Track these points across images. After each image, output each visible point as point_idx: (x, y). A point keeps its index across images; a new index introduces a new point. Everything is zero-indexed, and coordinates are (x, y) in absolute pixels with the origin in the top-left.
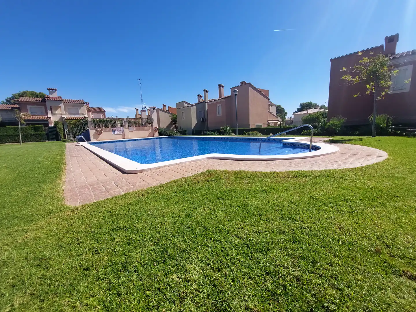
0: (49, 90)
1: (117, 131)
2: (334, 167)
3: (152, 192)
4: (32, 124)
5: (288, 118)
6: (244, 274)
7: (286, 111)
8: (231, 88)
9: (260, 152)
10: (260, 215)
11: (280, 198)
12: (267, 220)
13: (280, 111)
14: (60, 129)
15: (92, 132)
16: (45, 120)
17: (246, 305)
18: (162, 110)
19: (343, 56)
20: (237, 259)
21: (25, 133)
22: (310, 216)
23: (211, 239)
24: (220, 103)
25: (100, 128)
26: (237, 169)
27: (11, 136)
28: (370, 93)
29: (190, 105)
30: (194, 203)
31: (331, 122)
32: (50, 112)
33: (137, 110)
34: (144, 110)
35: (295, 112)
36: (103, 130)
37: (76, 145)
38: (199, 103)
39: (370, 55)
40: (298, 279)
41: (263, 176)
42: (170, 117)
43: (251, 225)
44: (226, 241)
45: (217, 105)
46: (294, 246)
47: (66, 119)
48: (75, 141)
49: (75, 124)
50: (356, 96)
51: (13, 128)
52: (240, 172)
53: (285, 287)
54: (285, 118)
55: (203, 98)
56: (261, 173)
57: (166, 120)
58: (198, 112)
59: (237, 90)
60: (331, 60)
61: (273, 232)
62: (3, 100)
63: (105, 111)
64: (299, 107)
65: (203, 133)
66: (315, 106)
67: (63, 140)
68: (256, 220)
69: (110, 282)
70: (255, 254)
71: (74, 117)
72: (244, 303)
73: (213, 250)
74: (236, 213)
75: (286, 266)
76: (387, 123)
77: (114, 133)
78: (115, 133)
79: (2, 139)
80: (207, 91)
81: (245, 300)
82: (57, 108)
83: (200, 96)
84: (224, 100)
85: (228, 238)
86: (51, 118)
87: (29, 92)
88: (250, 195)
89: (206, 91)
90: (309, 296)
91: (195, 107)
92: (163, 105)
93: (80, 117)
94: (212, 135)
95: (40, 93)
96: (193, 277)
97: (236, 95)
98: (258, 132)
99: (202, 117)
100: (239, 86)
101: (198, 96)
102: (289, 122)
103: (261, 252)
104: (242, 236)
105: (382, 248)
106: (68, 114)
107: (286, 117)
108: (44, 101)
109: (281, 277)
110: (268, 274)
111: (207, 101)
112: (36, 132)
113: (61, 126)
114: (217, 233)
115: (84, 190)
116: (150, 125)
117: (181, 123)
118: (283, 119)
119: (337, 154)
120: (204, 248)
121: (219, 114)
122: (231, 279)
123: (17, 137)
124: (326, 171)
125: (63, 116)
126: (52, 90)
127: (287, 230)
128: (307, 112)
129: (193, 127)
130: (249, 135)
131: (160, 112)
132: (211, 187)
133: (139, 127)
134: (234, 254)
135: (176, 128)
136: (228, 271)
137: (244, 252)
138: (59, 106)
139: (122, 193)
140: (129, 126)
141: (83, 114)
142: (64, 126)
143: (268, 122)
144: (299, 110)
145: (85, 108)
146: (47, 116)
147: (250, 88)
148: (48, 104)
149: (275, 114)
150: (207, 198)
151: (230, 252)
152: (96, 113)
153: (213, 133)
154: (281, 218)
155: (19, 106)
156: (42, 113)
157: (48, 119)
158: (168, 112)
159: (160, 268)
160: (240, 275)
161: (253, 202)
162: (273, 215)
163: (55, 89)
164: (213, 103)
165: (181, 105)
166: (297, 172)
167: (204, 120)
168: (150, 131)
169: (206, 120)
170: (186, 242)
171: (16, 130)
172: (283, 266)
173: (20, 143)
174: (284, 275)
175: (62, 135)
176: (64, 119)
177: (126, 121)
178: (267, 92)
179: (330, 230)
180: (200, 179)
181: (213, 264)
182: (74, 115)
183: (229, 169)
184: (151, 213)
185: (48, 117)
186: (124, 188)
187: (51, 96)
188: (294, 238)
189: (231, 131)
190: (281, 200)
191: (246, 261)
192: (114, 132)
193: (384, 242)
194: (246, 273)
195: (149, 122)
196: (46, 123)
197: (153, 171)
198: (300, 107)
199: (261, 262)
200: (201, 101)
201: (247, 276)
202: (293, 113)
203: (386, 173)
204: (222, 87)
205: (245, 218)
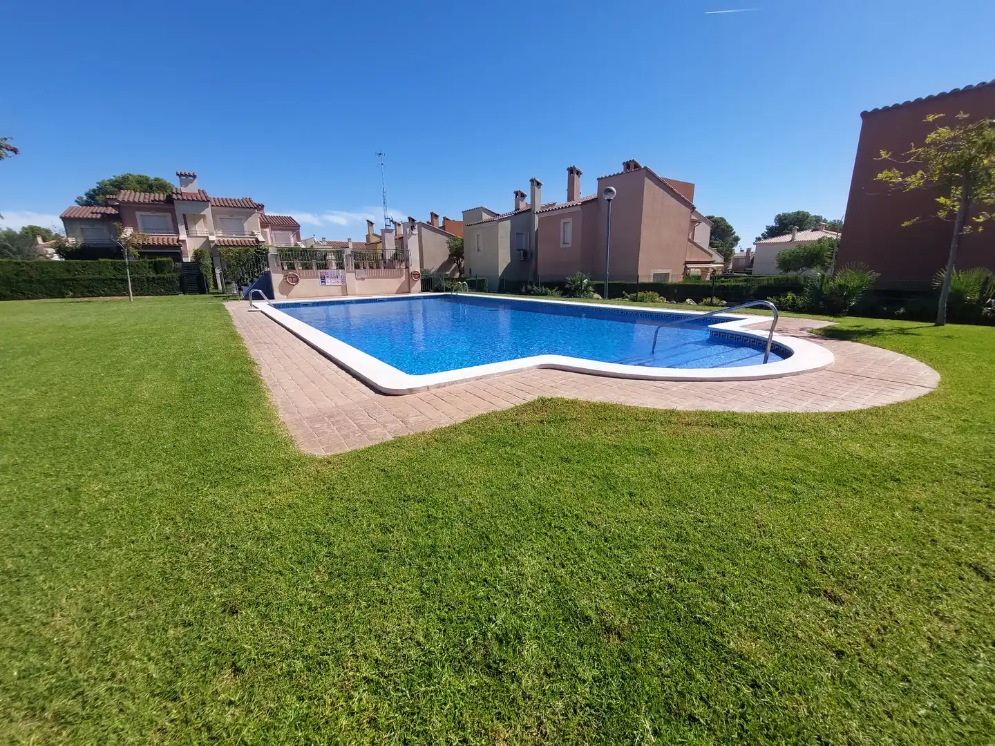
0: (180, 175)
1: (331, 277)
2: (800, 407)
3: (444, 437)
4: (151, 255)
5: (742, 251)
6: (597, 573)
7: (736, 235)
8: (598, 179)
9: (653, 352)
10: (631, 494)
11: (672, 466)
12: (641, 504)
13: (722, 233)
14: (207, 267)
15: (277, 279)
16: (175, 247)
17: (596, 606)
18: (429, 226)
19: (896, 107)
20: (588, 554)
21: (137, 276)
22: (716, 503)
23: (550, 525)
24: (568, 215)
25: (294, 269)
26: (598, 398)
27: (109, 282)
28: (947, 217)
29: (497, 218)
30: (518, 464)
31: (839, 280)
32: (184, 226)
33: (370, 223)
34: (390, 228)
35: (761, 236)
36: (299, 274)
37: (249, 311)
38: (518, 213)
39: (959, 121)
40: (670, 586)
41: (648, 418)
42: (447, 245)
43: (614, 510)
44: (574, 530)
45: (563, 221)
46: (677, 546)
47: (216, 245)
48: (241, 298)
49: (238, 258)
50: (906, 224)
51: (112, 264)
52: (604, 407)
53: (650, 593)
54: (732, 252)
55: (528, 200)
56: (647, 412)
57: (436, 252)
58: (515, 236)
59: (613, 189)
60: (864, 115)
61: (648, 524)
62: (80, 195)
63: (299, 226)
64: (772, 223)
65: (523, 290)
66: (816, 223)
67: (213, 293)
68: (623, 502)
69: (420, 568)
70: (615, 551)
71: (235, 239)
72: (594, 604)
73: (554, 540)
74: (591, 487)
75: (657, 569)
76: (982, 293)
77: (323, 282)
78: (325, 282)
79: (93, 287)
80: (539, 184)
81: (596, 602)
82: (198, 218)
83: (520, 195)
84: (579, 208)
85: (577, 527)
86: (187, 241)
87: (134, 177)
88: (618, 457)
89: (536, 183)
90: (680, 605)
91: (508, 223)
92: (432, 214)
93: (247, 239)
94: (545, 294)
95: (156, 180)
96: (527, 571)
97: (609, 200)
98: (656, 294)
99: (524, 247)
100: (618, 174)
101: (517, 193)
102: (743, 263)
103: (624, 549)
104: (599, 525)
105: (812, 559)
106: (220, 233)
107: (737, 250)
108: (170, 200)
109: (647, 582)
110: (630, 576)
111: (537, 209)
112: (157, 273)
113: (208, 262)
114: (559, 517)
115: (320, 425)
116: (403, 265)
117: (474, 261)
118: (727, 255)
119: (824, 372)
120: (540, 536)
121: (564, 243)
122: (579, 578)
123: (122, 283)
124: (778, 416)
125: (212, 238)
126: (185, 175)
127: (672, 523)
128: (793, 240)
129: (500, 274)
130: (634, 300)
131: (424, 230)
132: (548, 436)
133: (378, 270)
134: (585, 549)
135: (460, 271)
136: (575, 568)
137: (599, 547)
138: (202, 213)
139: (390, 438)
140: (357, 267)
141: (253, 233)
142: (212, 260)
143: (686, 267)
144: (772, 232)
145: (255, 219)
146: (176, 238)
147: (647, 181)
148: (180, 209)
149: (706, 246)
150: (541, 457)
151: (578, 546)
152: (280, 230)
153: (549, 291)
154: (667, 501)
155: (117, 212)
156: (167, 231)
157: (180, 243)
158: (442, 231)
159: (482, 556)
160: (591, 573)
161: (621, 470)
162: (653, 496)
163: (191, 174)
164: (553, 215)
165: (473, 216)
166: (718, 414)
167: (529, 257)
168: (403, 278)
169: (531, 255)
170: (514, 526)
171: (119, 269)
172: (654, 569)
173: (129, 296)
174: (651, 580)
175: (211, 282)
176: (214, 244)
177: (350, 255)
178: (689, 188)
179: (741, 527)
180: (525, 417)
181: (554, 558)
182: (234, 236)
183: (582, 396)
184: (451, 478)
185: (180, 239)
186: (390, 426)
187: (184, 190)
188: (679, 536)
189: (591, 288)
190: (673, 470)
191: (600, 558)
192: (323, 279)
193: (821, 553)
194: (599, 572)
195: (401, 256)
196: (175, 252)
197: (433, 391)
198: (774, 224)
199: (622, 562)
200: (522, 206)
201: (600, 577)
202: (756, 238)
203: (905, 428)
204: (577, 174)
205: (606, 498)
